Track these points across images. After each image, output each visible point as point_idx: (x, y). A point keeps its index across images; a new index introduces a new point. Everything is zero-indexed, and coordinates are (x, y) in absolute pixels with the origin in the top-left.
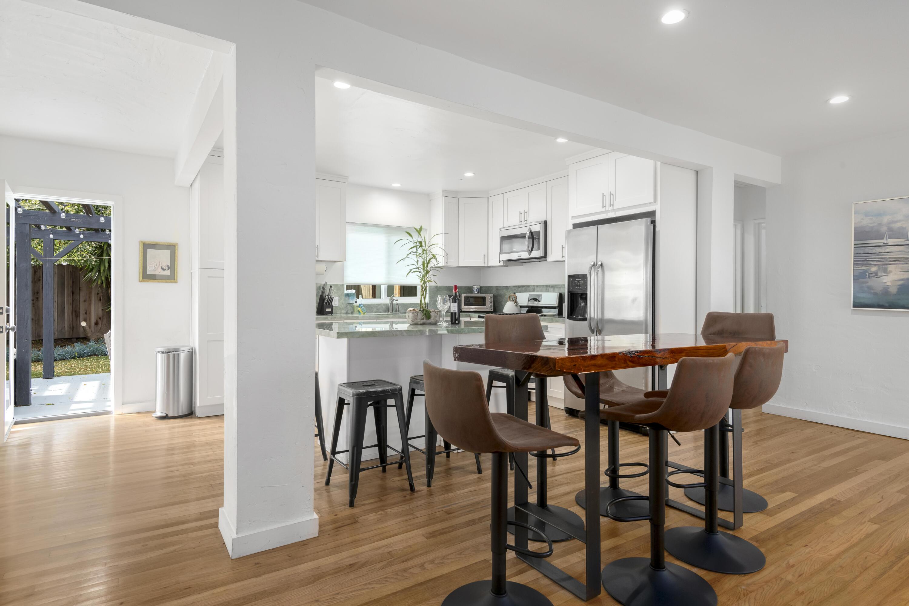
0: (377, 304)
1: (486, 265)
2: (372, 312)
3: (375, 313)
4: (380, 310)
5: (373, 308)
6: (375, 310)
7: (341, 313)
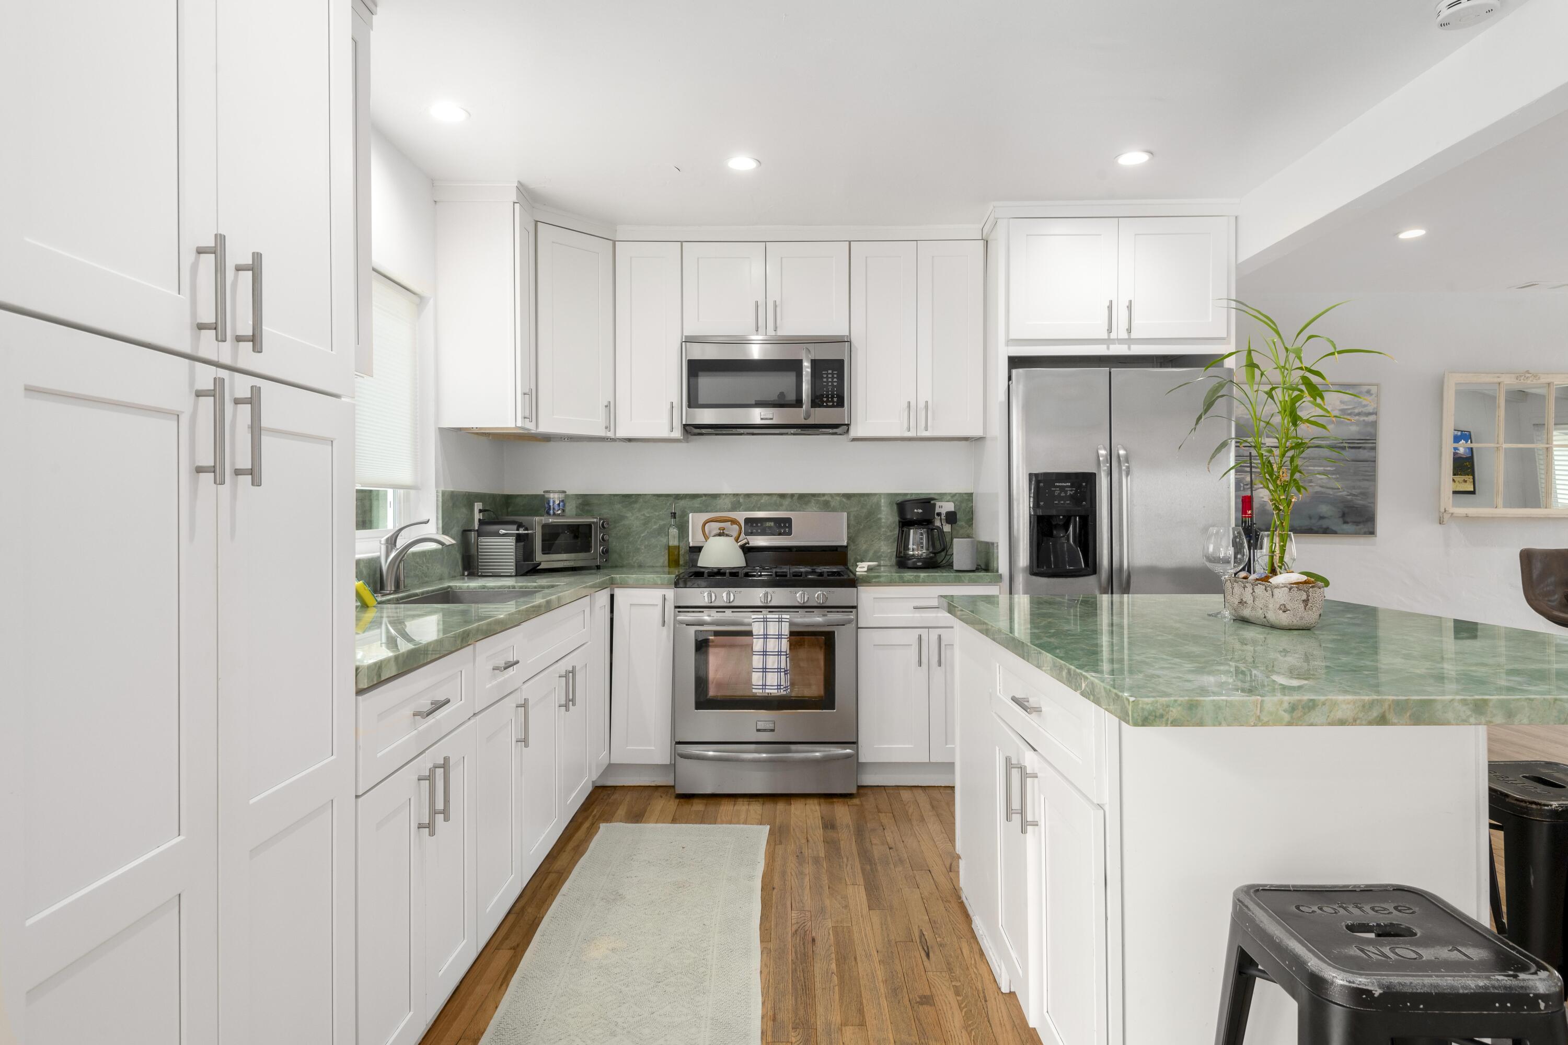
1: (610, 434)
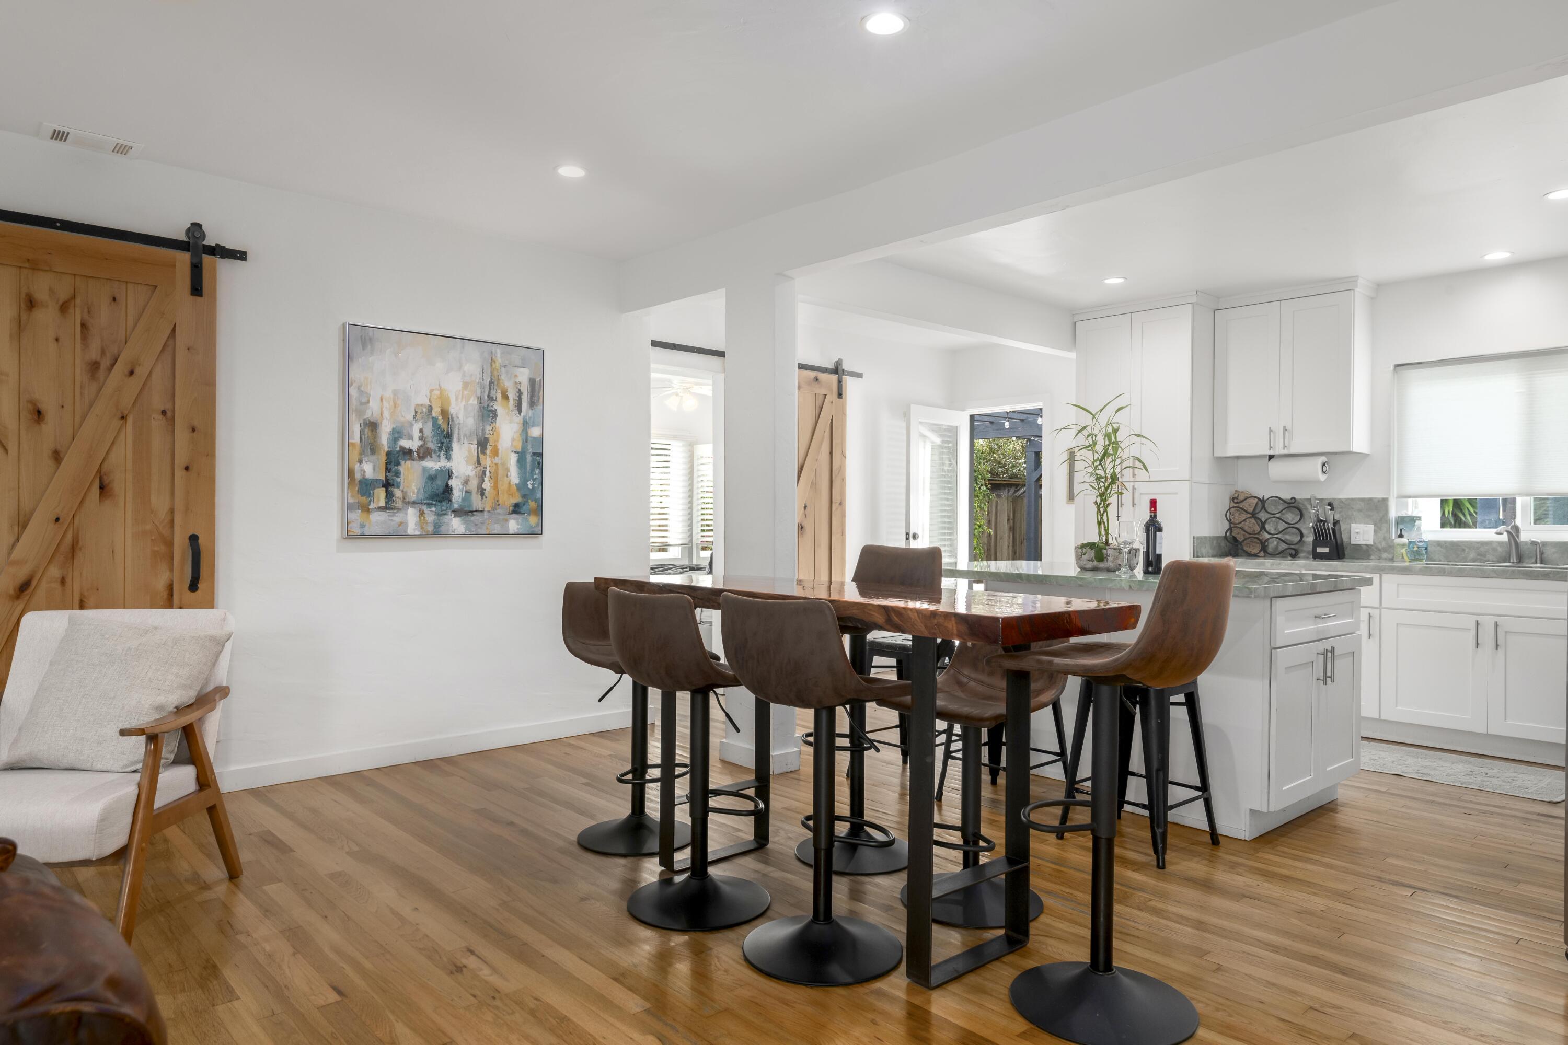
0: (1477, 543)
2: (1465, 559)
3: (1474, 562)
4: (1488, 556)
5: (1467, 550)
6: (1472, 555)
7: (1380, 558)
